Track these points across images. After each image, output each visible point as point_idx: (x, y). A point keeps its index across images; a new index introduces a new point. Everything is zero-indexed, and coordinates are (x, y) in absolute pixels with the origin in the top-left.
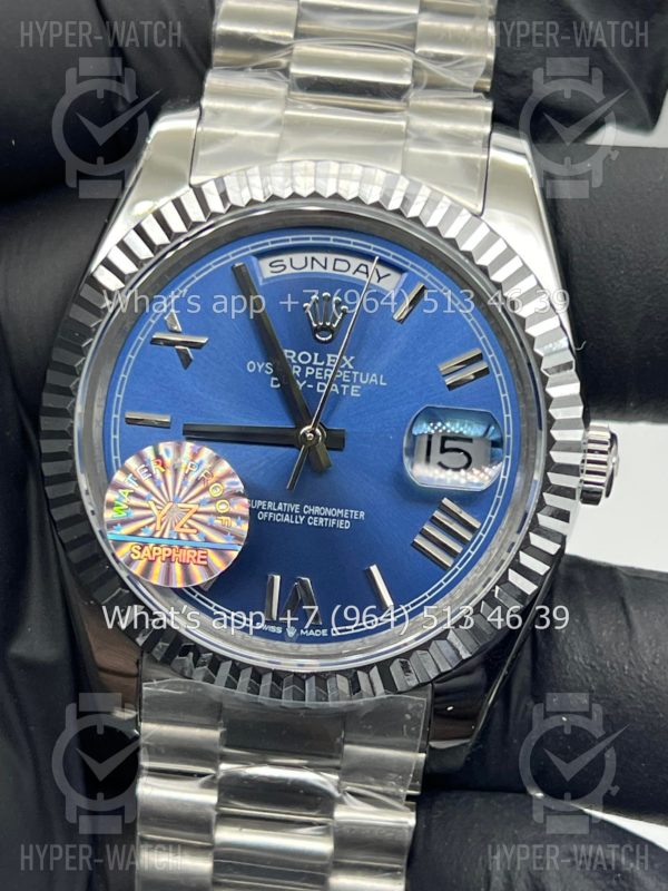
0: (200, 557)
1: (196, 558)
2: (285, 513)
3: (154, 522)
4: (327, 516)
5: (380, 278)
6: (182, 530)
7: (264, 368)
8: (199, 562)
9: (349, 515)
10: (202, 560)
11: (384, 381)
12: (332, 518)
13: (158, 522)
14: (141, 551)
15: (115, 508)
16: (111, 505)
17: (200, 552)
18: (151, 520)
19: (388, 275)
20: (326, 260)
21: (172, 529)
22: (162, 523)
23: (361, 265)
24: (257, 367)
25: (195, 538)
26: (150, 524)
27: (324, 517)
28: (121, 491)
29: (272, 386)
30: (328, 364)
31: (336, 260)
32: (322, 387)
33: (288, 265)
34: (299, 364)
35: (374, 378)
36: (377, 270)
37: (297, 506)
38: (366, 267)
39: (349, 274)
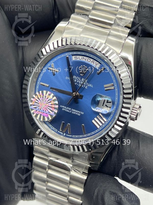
4: (76, 112)
9: (80, 113)
11: (92, 86)
18: (39, 106)
19: (98, 64)
20: (86, 58)
22: (41, 107)
24: (68, 78)
29: (70, 83)
30: (82, 80)
31: (88, 59)
32: (80, 85)
33: (78, 58)
34: (76, 79)
35: (90, 85)
36: (96, 63)
37: (70, 109)
38: (94, 61)
39: (90, 62)
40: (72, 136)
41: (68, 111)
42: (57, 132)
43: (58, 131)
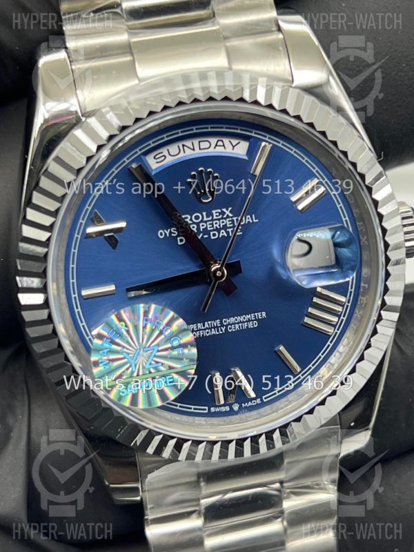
0: (168, 381)
1: (166, 382)
2: (211, 329)
3: (130, 366)
4: (241, 322)
5: (234, 147)
6: (151, 366)
7: (171, 233)
8: (169, 384)
9: (255, 317)
10: (170, 382)
11: (256, 219)
12: (244, 322)
13: (133, 366)
14: (126, 389)
15: (101, 365)
16: (96, 364)
17: (167, 377)
18: (128, 365)
19: (239, 143)
20: (193, 143)
21: (144, 367)
22: (135, 366)
23: (218, 141)
24: (166, 234)
25: (162, 368)
26: (127, 369)
27: (238, 323)
28: (101, 352)
29: (179, 243)
30: (215, 218)
31: (200, 142)
32: (214, 235)
33: (167, 154)
34: (194, 223)
35: (248, 219)
36: (230, 142)
37: (218, 321)
38: (222, 141)
39: (211, 149)
40: (262, 400)
41: (214, 332)
42: (210, 415)
43: (213, 409)
